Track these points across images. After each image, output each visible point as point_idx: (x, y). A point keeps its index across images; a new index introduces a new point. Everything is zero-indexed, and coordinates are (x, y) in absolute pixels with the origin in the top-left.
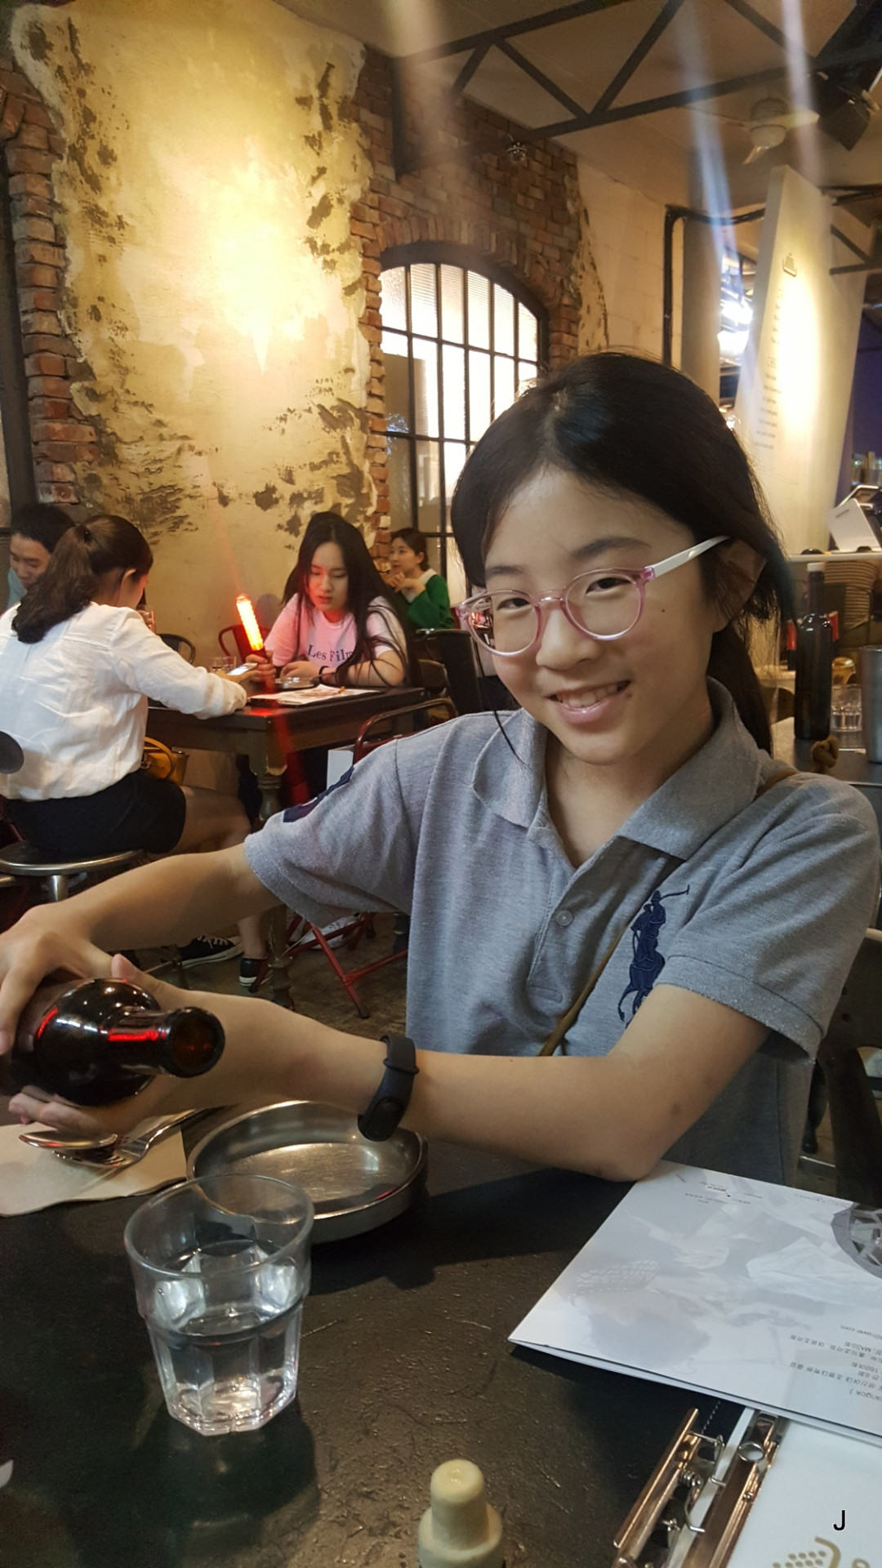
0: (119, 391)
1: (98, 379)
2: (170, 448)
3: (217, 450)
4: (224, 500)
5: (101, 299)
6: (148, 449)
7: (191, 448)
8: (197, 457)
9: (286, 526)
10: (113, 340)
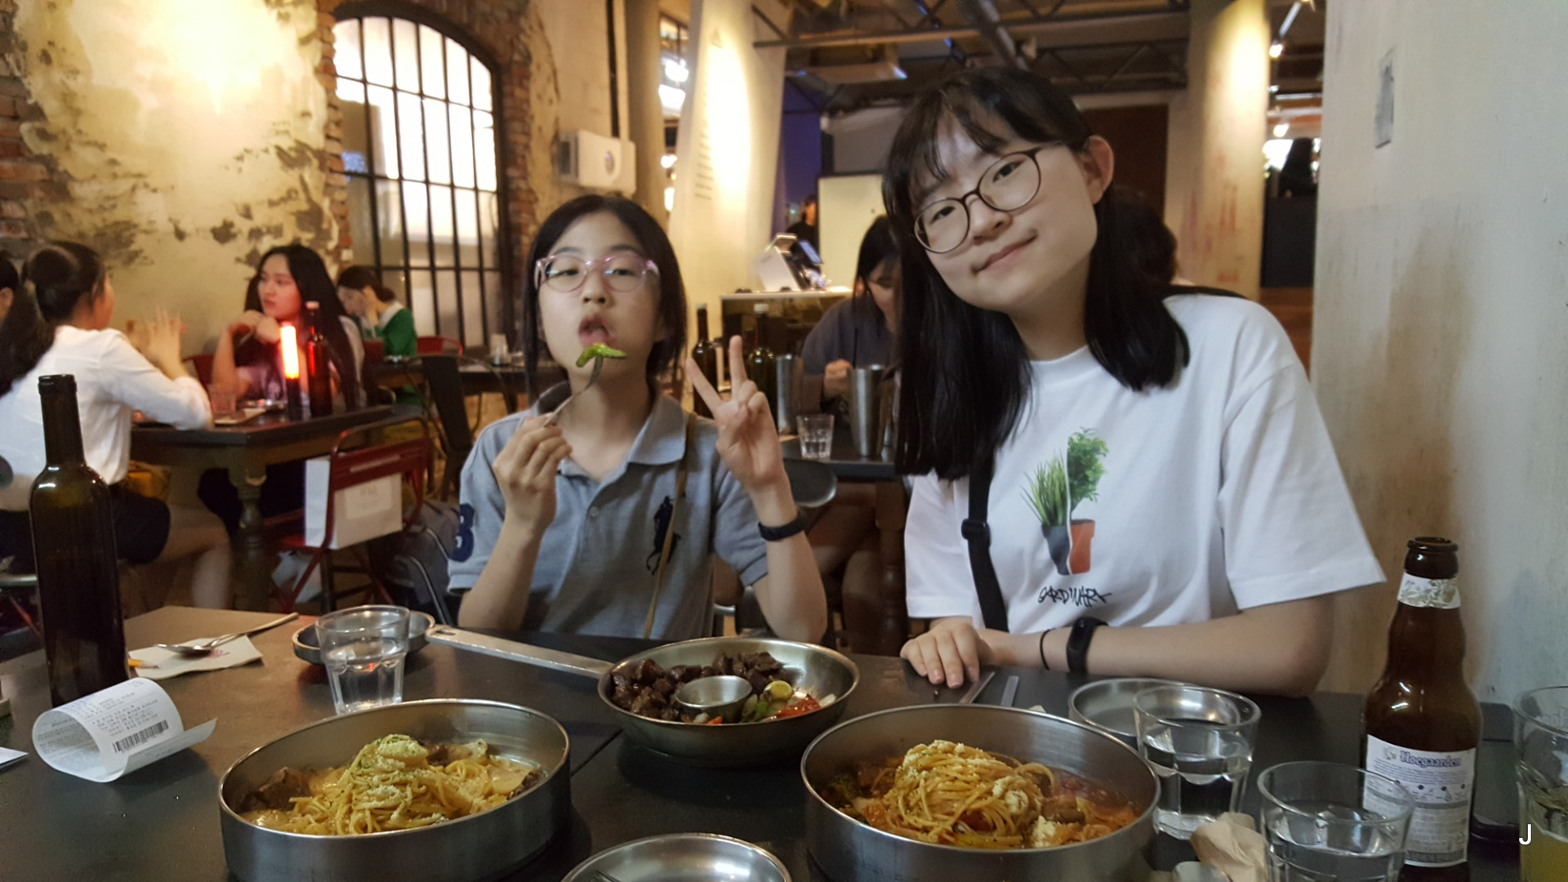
0: (71, 131)
1: (50, 120)
2: (124, 186)
3: (172, 187)
4: (180, 235)
5: (51, 44)
6: (101, 187)
7: (146, 186)
8: (154, 195)
9: (244, 259)
10: (64, 83)
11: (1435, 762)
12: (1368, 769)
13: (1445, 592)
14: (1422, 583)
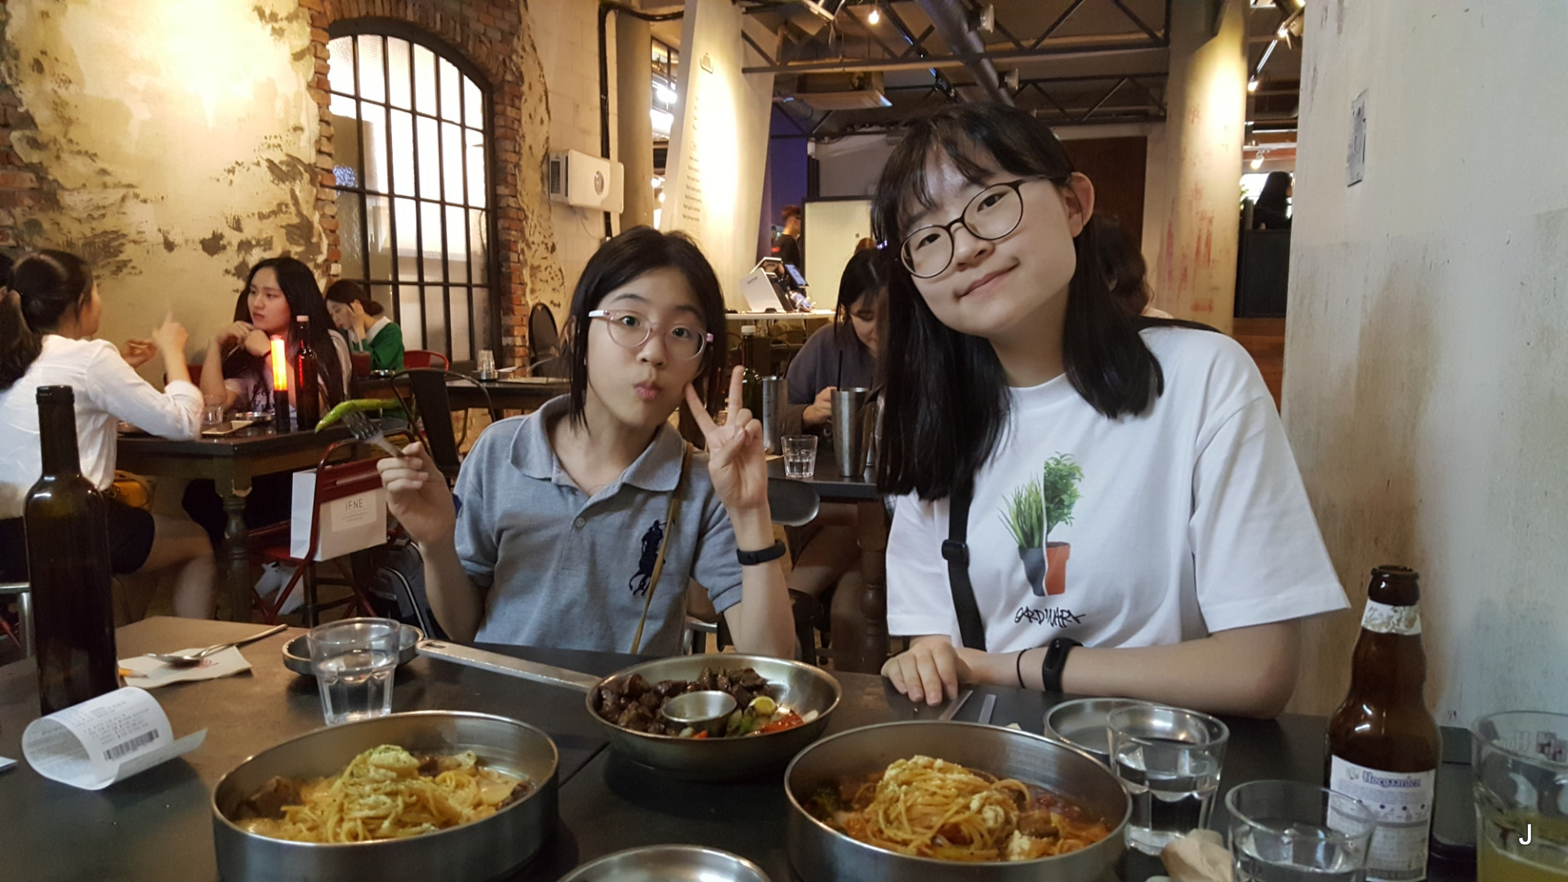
0: (63, 141)
1: (40, 128)
2: (114, 196)
3: (162, 198)
4: (169, 246)
5: (44, 53)
6: (91, 196)
7: (136, 196)
8: (144, 205)
9: (233, 271)
10: (56, 92)
11: (1396, 782)
12: (1332, 787)
13: (1406, 619)
14: (1385, 610)
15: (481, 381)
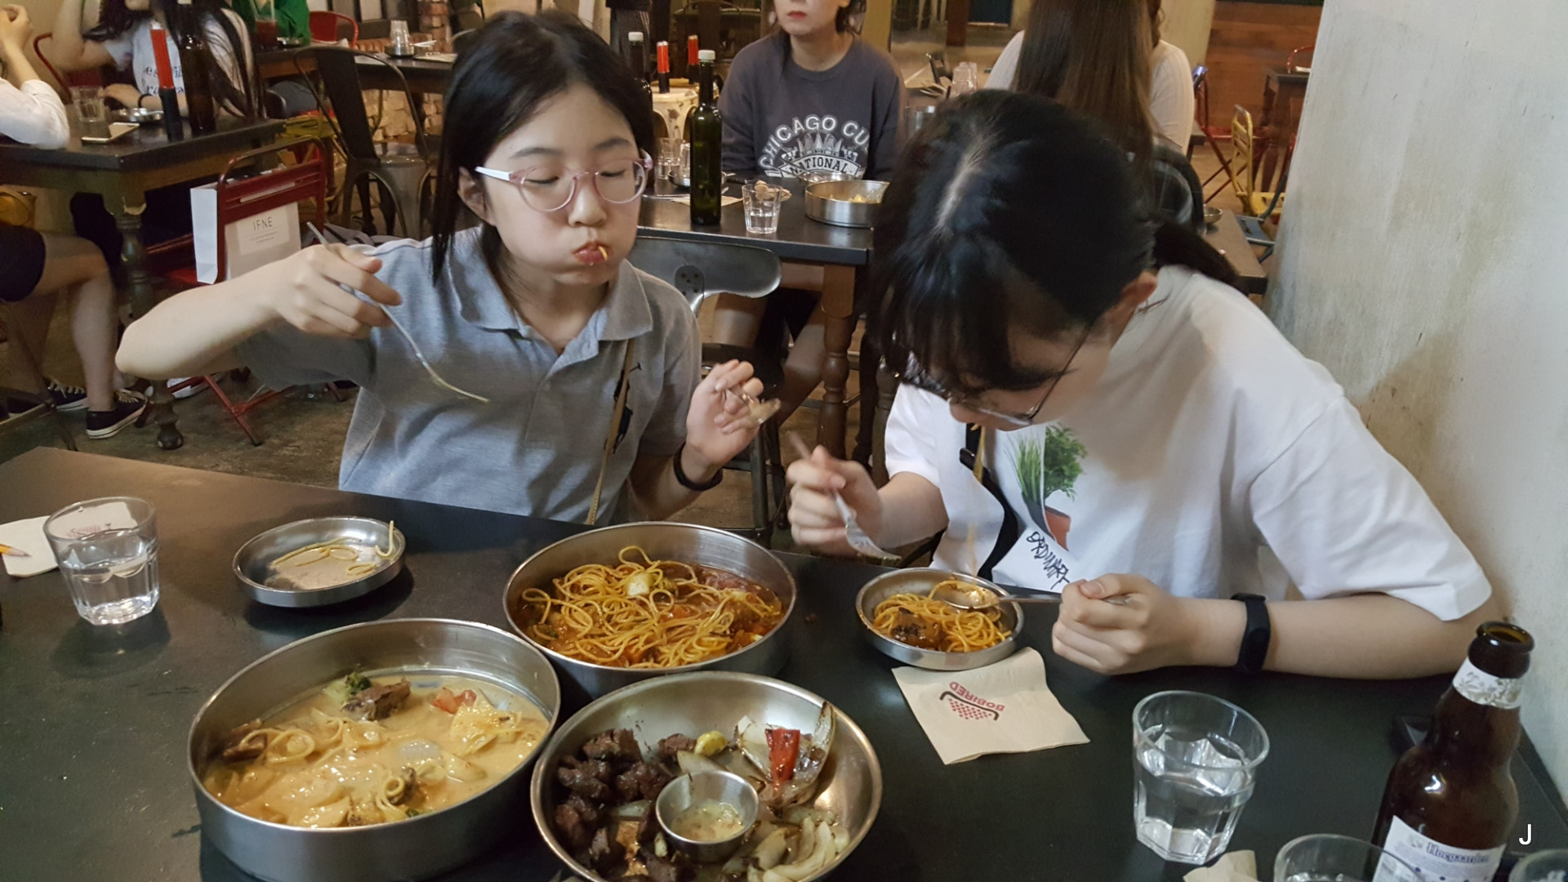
11: (1463, 858)
14: (1489, 680)
15: (394, 57)
